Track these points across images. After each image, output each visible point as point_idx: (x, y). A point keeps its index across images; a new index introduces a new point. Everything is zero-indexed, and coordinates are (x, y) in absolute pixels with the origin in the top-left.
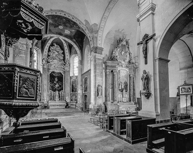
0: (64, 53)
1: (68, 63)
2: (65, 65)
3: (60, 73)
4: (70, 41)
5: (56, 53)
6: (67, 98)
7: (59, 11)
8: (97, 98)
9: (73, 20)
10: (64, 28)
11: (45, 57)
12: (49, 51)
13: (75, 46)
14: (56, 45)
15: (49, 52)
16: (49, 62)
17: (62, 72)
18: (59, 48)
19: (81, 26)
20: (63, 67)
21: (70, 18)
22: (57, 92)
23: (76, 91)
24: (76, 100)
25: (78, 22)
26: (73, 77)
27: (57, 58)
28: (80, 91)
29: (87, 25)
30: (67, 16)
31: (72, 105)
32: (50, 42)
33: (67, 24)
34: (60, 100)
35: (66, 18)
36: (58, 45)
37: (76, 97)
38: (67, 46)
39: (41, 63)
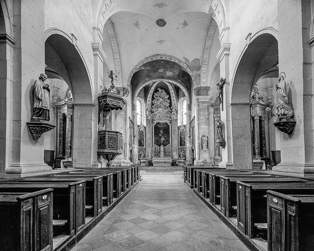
0: (170, 98)
1: (174, 110)
2: (171, 112)
3: (166, 123)
4: (175, 83)
5: (161, 100)
6: (174, 153)
7: (154, 56)
8: (202, 151)
9: (172, 60)
10: (164, 71)
11: (149, 107)
12: (153, 98)
13: (181, 87)
14: (160, 90)
15: (152, 100)
16: (153, 112)
17: (168, 122)
18: (165, 93)
19: (181, 64)
20: (169, 115)
21: (168, 59)
22: (162, 148)
23: (184, 145)
24: (185, 156)
25: (177, 62)
26: (180, 126)
27: (162, 106)
28: (188, 145)
29: (187, 63)
30: (164, 58)
31: (180, 162)
32: (153, 88)
33: (167, 66)
34: (165, 156)
35: (163, 60)
36: (163, 89)
37: (185, 152)
38: (173, 88)
39: (145, 115)
